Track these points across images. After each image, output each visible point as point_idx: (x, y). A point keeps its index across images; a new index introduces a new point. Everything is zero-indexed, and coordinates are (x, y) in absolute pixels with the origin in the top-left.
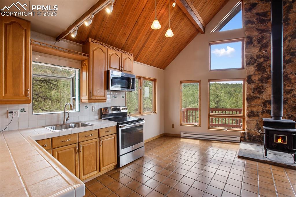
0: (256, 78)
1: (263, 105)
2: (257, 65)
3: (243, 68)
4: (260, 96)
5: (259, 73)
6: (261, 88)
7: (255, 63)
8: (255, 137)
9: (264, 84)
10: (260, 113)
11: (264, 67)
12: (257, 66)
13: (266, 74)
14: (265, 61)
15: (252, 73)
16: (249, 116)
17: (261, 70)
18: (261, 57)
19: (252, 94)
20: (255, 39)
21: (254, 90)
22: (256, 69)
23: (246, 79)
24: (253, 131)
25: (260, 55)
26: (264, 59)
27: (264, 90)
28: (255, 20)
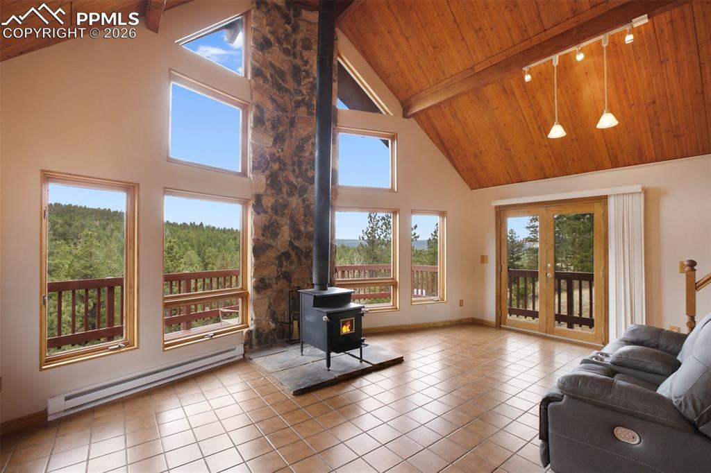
0: (268, 202)
1: (277, 262)
2: (270, 174)
3: (244, 174)
4: (274, 244)
5: (272, 193)
6: (274, 226)
7: (266, 169)
8: (268, 334)
9: (278, 218)
10: (274, 281)
11: (279, 181)
12: (270, 176)
13: (281, 198)
14: (281, 169)
15: (262, 191)
16: (257, 288)
17: (276, 187)
18: (275, 158)
19: (261, 238)
20: (269, 117)
21: (264, 231)
22: (269, 182)
23: (252, 202)
24: (264, 322)
25: (274, 154)
26: (279, 166)
27: (280, 230)
28: (269, 77)
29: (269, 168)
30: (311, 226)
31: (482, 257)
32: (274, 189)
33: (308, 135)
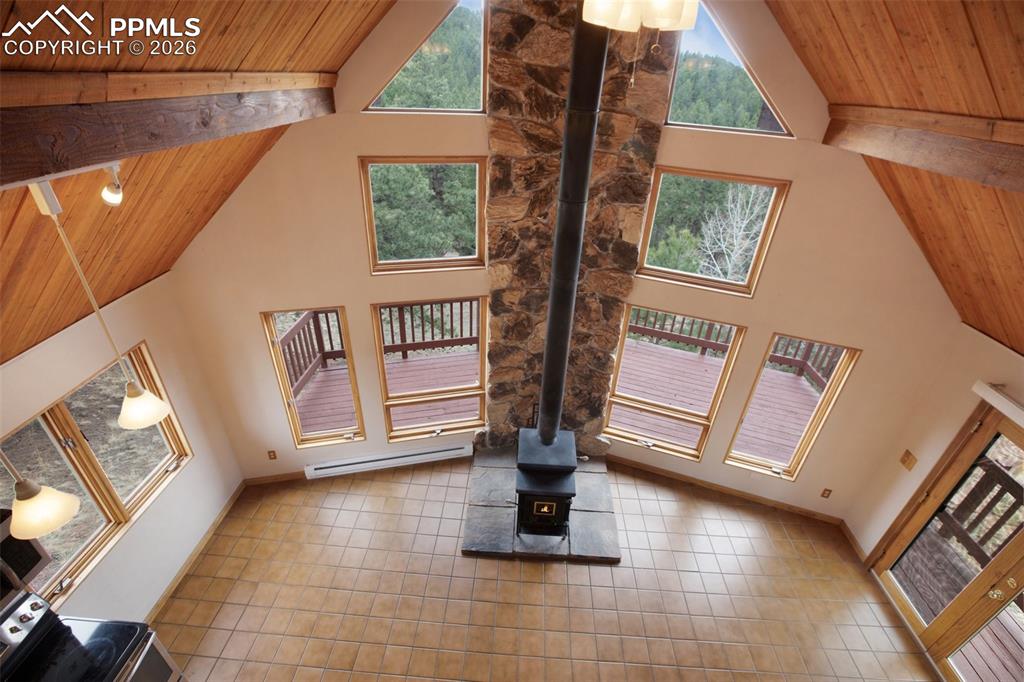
0: (512, 298)
1: (525, 366)
2: (519, 258)
3: (481, 260)
4: (521, 346)
5: (522, 284)
6: (524, 325)
7: (512, 253)
8: (506, 437)
9: (531, 314)
10: (519, 385)
11: (536, 266)
12: (519, 262)
13: (539, 287)
14: (540, 247)
15: (504, 285)
16: (493, 395)
17: (528, 275)
18: (530, 234)
19: (502, 341)
20: (519, 172)
21: (507, 332)
22: (516, 271)
23: (489, 300)
24: (502, 425)
25: (528, 228)
26: (538, 242)
27: (532, 329)
28: (522, 97)
29: (518, 249)
30: (583, 325)
31: (908, 454)
32: (525, 278)
33: (596, 183)
